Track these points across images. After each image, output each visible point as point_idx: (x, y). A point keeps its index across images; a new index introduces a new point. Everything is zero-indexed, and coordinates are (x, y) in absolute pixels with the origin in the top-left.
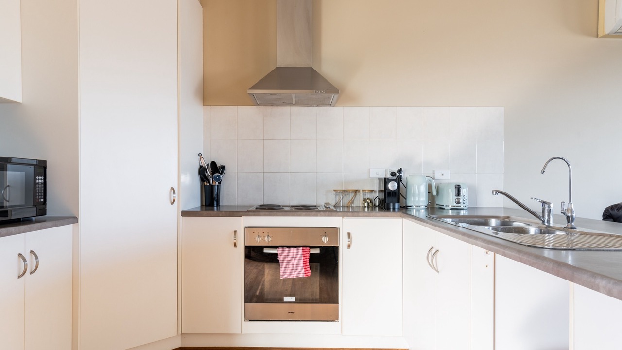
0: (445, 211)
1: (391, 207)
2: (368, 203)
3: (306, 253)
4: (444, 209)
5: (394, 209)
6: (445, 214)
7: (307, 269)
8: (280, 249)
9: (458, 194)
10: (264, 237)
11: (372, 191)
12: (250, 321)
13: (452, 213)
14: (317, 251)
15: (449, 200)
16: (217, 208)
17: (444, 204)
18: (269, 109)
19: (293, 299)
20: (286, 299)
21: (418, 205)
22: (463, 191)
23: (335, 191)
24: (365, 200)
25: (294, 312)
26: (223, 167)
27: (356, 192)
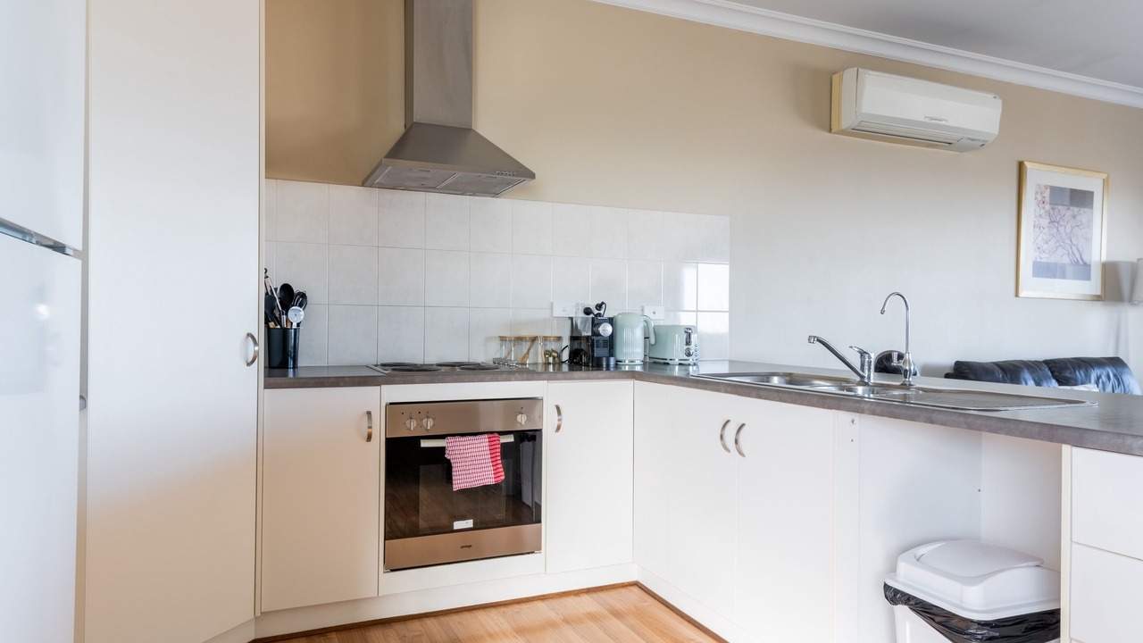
0: (668, 368)
1: (604, 364)
2: (554, 358)
3: (495, 443)
4: (668, 364)
5: (608, 366)
6: (668, 373)
7: (498, 471)
8: (450, 439)
9: (688, 343)
10: (422, 420)
11: (559, 339)
12: (392, 571)
13: (679, 370)
14: (510, 439)
15: (675, 352)
16: (294, 372)
17: (668, 357)
18: (388, 194)
19: (469, 523)
20: (458, 525)
21: (632, 359)
22: (694, 337)
23: (503, 339)
24: (548, 353)
25: (470, 546)
26: (303, 295)
27: (534, 339)
